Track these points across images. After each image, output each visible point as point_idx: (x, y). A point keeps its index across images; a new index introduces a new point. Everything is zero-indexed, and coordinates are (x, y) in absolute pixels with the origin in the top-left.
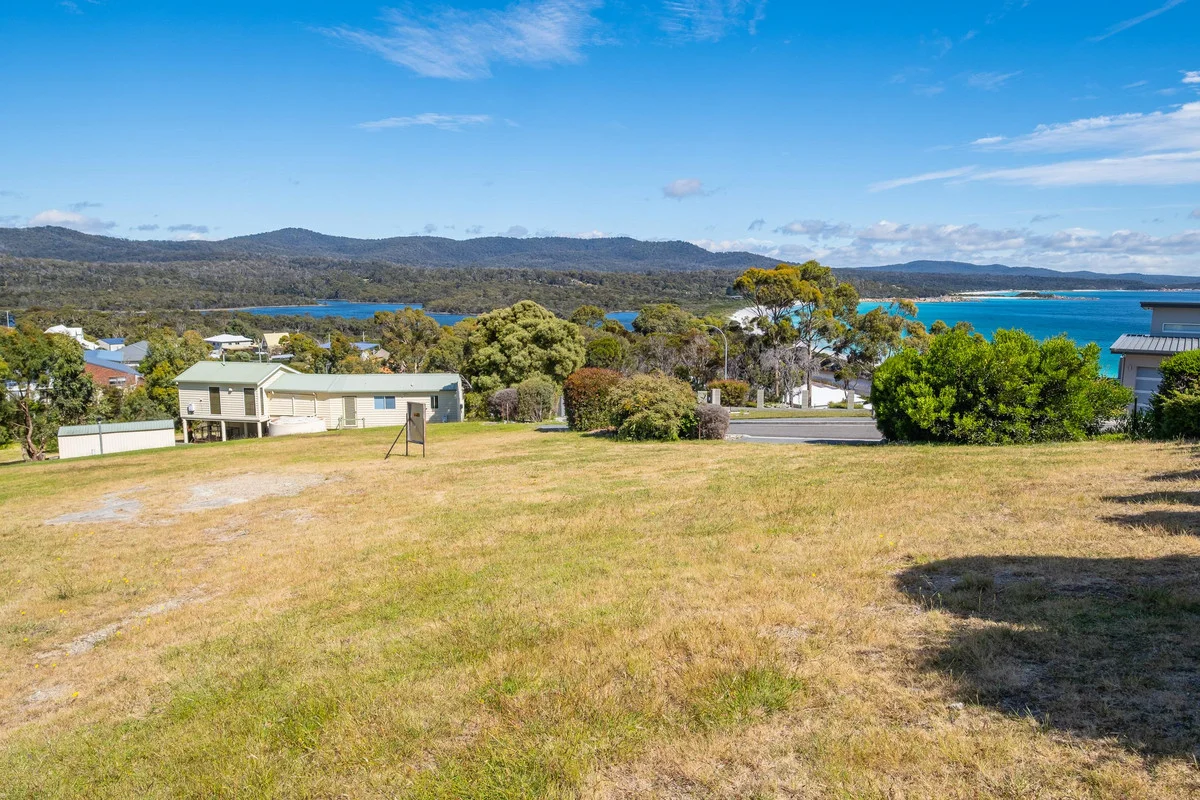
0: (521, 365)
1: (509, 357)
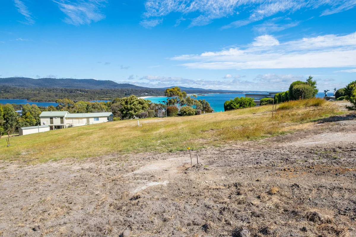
0: (138, 108)
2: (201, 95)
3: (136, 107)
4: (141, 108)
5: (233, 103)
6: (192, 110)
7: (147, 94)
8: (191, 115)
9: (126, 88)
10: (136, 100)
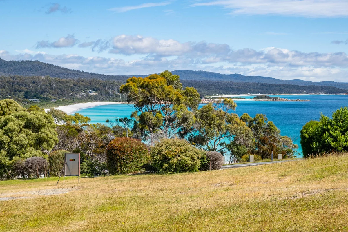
0: (23, 143)
1: (11, 138)
2: (266, 97)
3: (15, 139)
4: (32, 142)
5: (328, 130)
6: (191, 153)
7: (93, 93)
8: (185, 171)
9: (31, 75)
10: (18, 117)
